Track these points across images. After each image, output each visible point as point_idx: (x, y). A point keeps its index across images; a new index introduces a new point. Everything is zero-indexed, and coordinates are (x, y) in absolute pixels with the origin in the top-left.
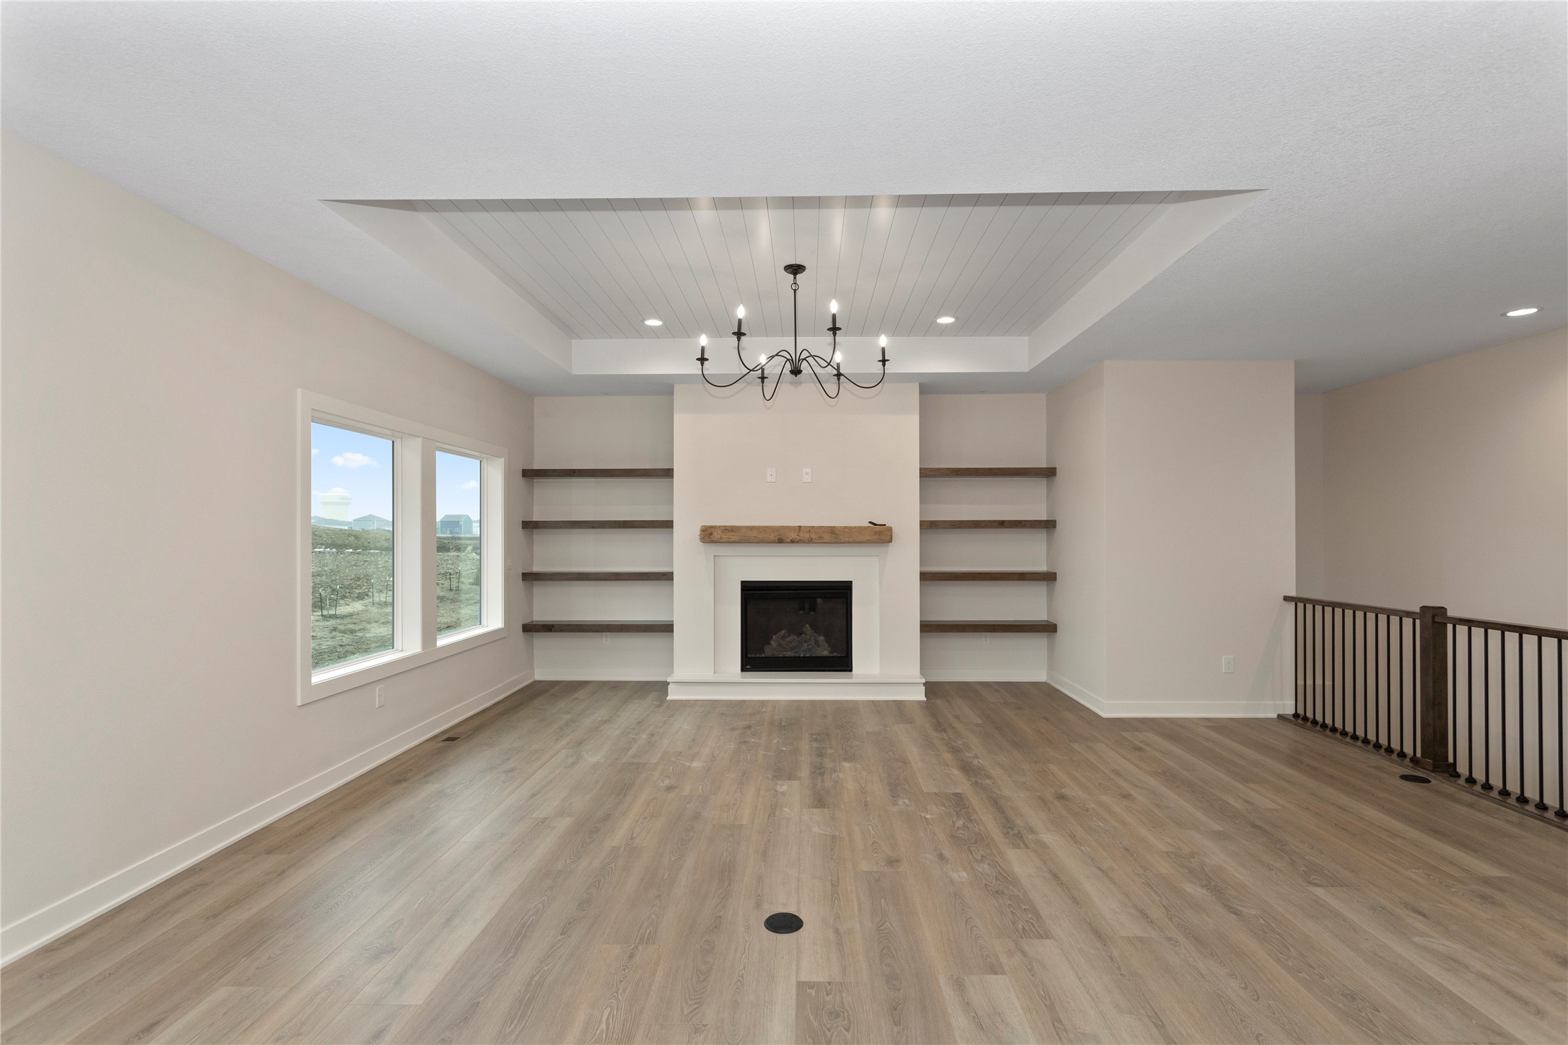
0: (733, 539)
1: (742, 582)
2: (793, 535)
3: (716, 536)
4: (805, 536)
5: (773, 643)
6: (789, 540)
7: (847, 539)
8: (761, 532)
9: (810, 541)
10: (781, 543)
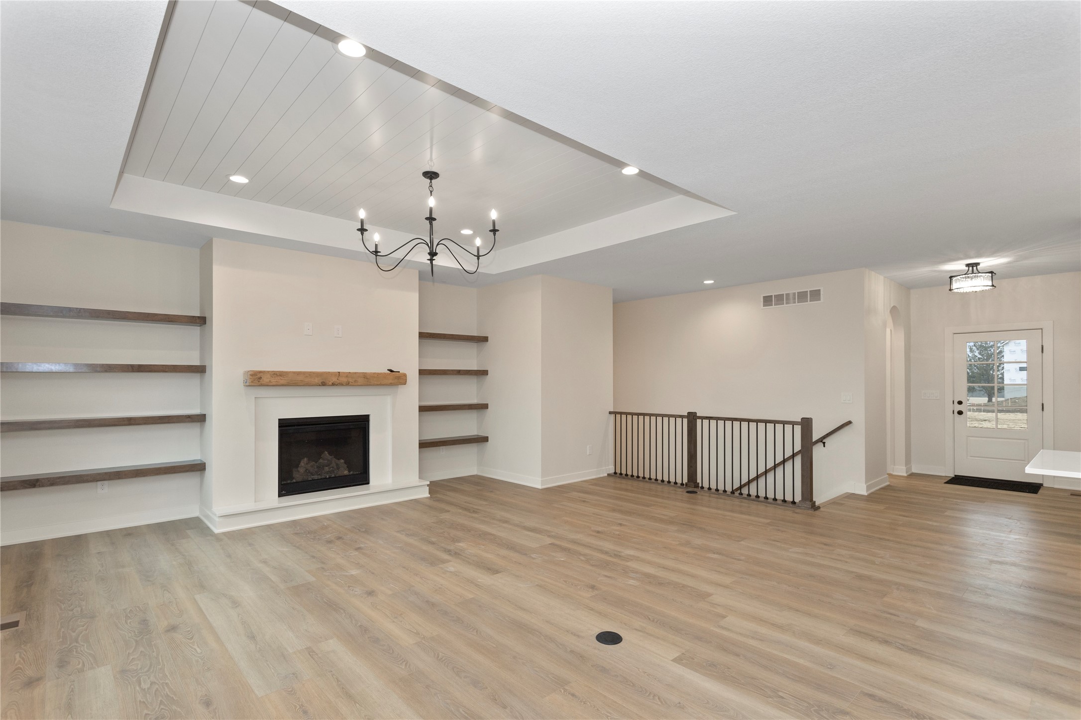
0: (282, 382)
1: (280, 420)
2: (334, 379)
3: (265, 379)
4: (344, 380)
5: (301, 470)
6: (330, 383)
7: (376, 383)
8: (307, 377)
9: (348, 384)
10: (324, 385)
